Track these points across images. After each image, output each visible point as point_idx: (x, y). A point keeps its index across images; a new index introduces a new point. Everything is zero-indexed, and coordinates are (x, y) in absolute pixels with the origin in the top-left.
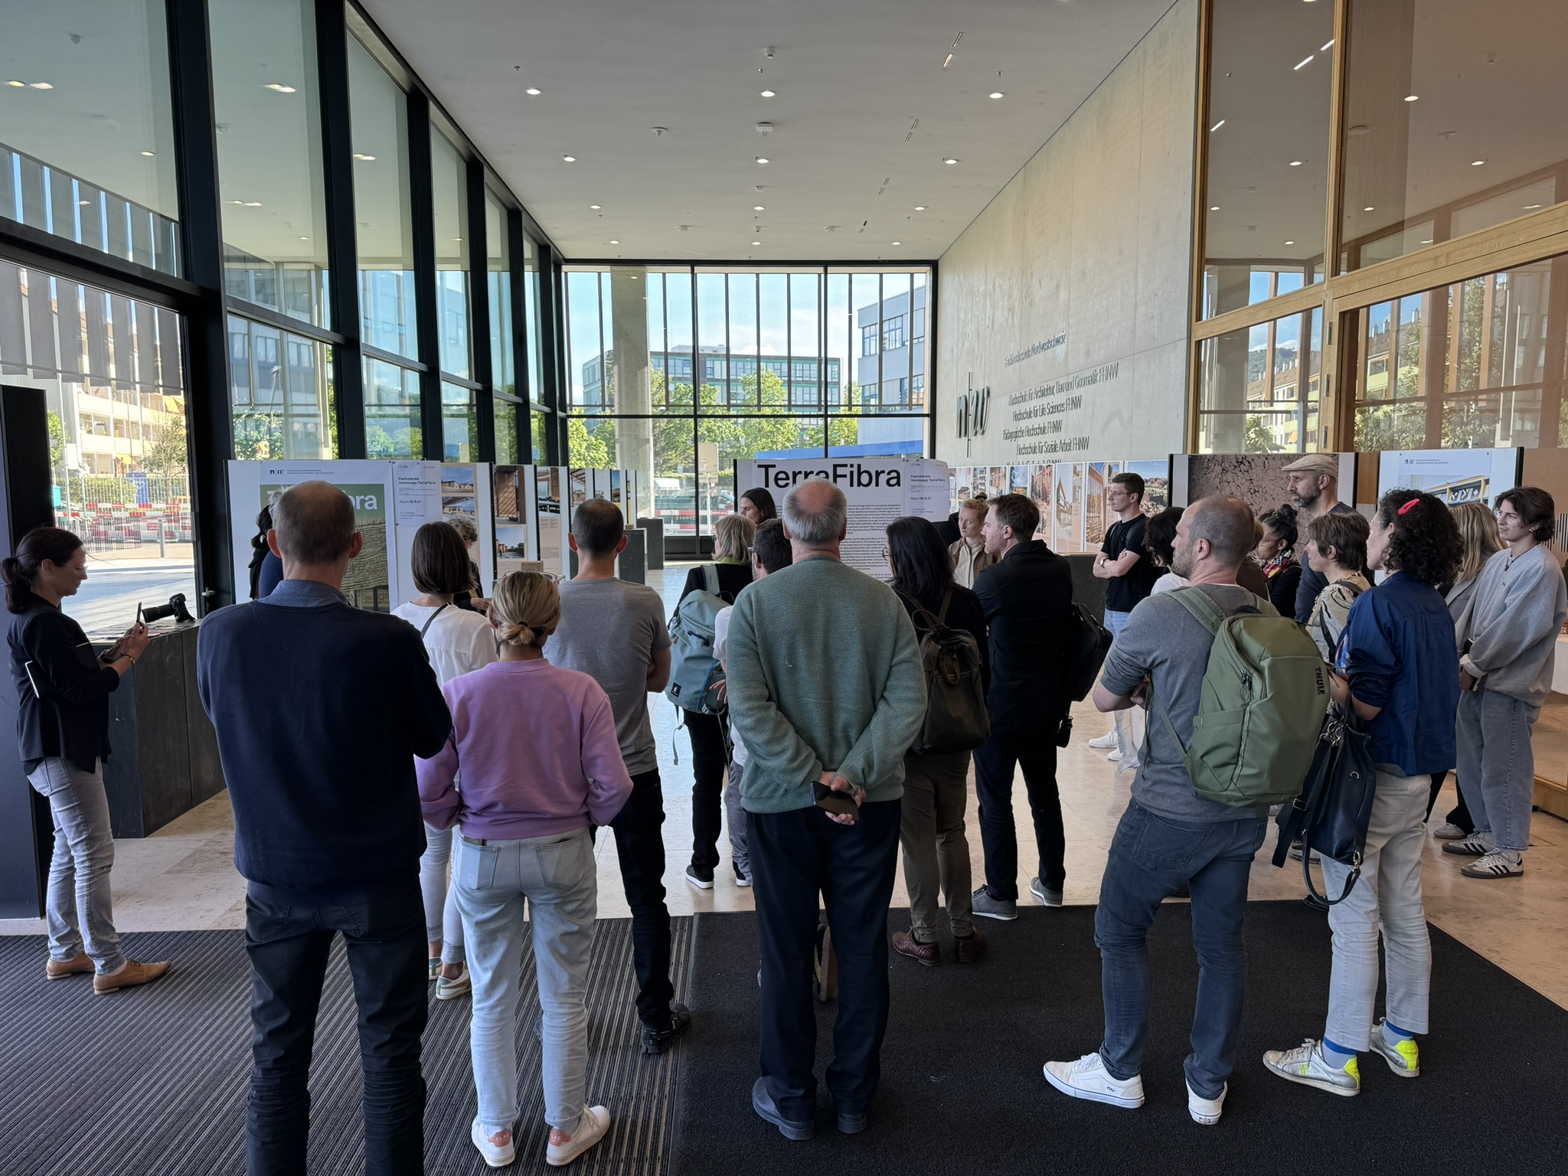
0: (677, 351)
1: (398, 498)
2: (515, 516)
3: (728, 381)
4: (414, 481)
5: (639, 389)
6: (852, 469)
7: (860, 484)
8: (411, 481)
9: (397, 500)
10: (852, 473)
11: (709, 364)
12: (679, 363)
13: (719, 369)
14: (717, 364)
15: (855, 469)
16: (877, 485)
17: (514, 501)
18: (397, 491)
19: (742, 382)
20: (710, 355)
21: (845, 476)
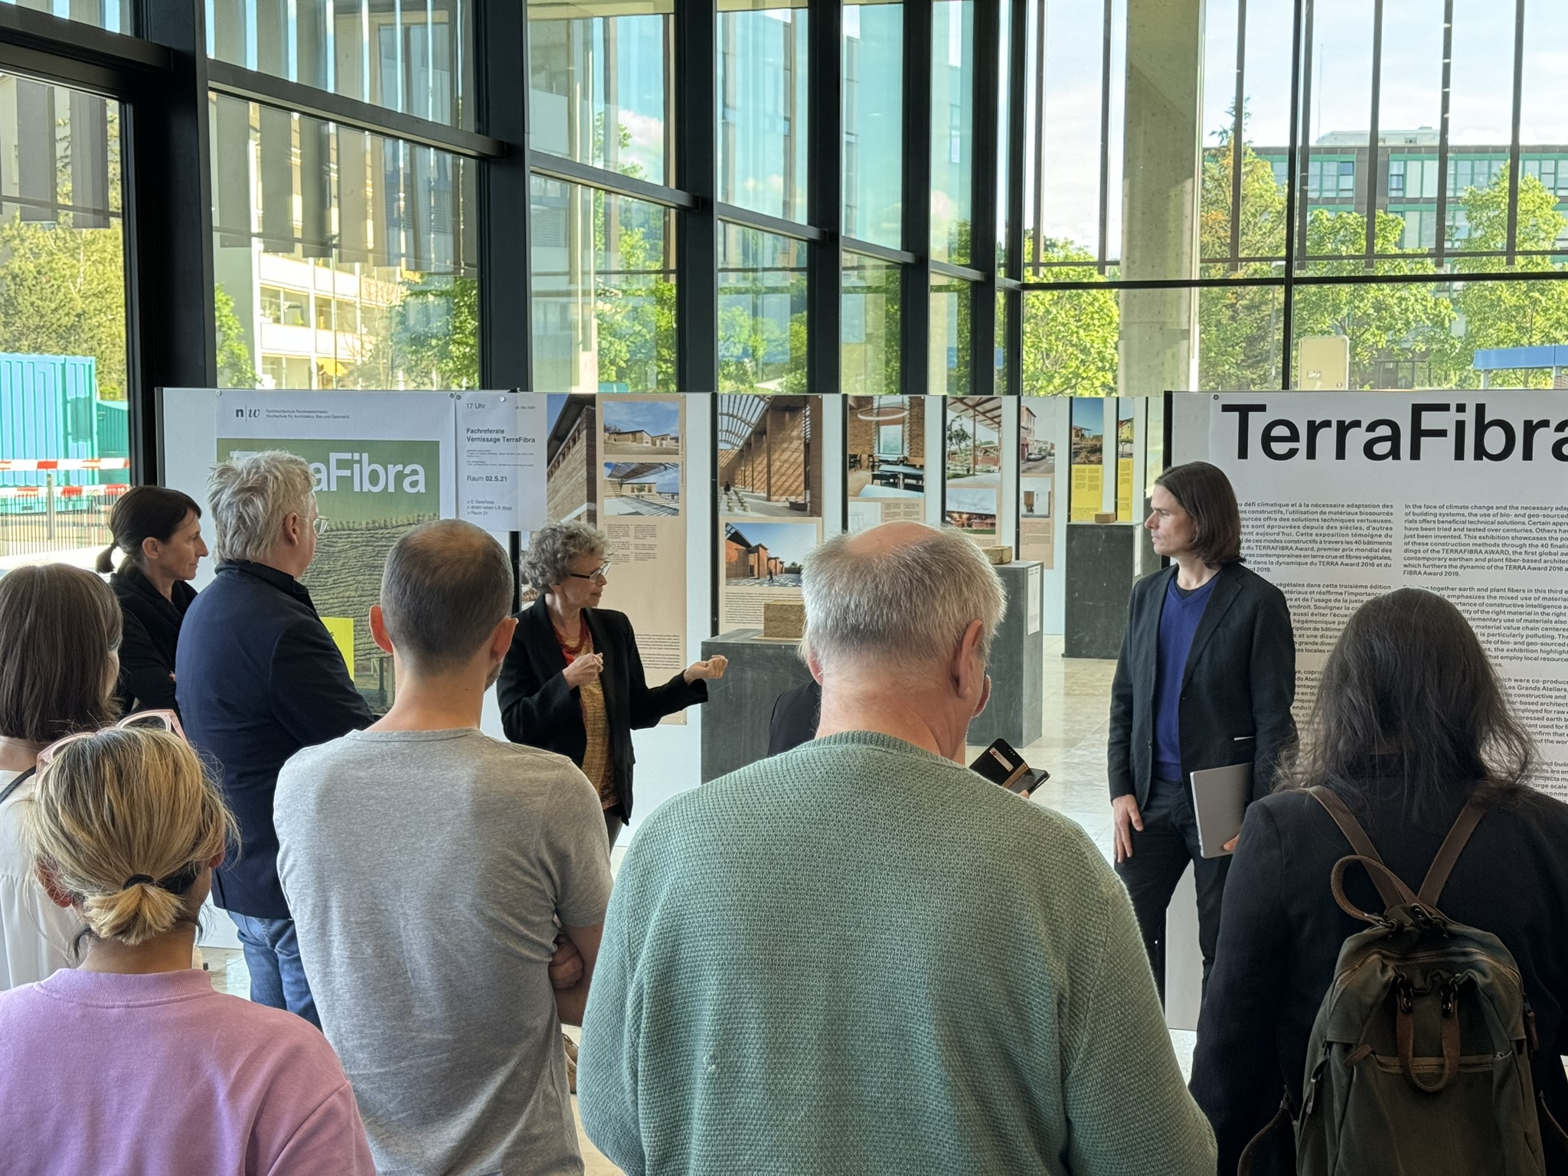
0: (1326, 144)
1: (466, 470)
2: (800, 500)
3: (1442, 201)
4: (494, 436)
5: (1171, 226)
6: (1461, 416)
7: (1480, 453)
8: (488, 436)
9: (463, 476)
10: (1460, 426)
11: (1395, 168)
12: (1332, 168)
13: (1422, 180)
14: (1414, 167)
15: (1469, 417)
16: (1528, 455)
17: (801, 469)
18: (463, 457)
19: (1466, 202)
20: (1396, 150)
21: (1442, 433)
